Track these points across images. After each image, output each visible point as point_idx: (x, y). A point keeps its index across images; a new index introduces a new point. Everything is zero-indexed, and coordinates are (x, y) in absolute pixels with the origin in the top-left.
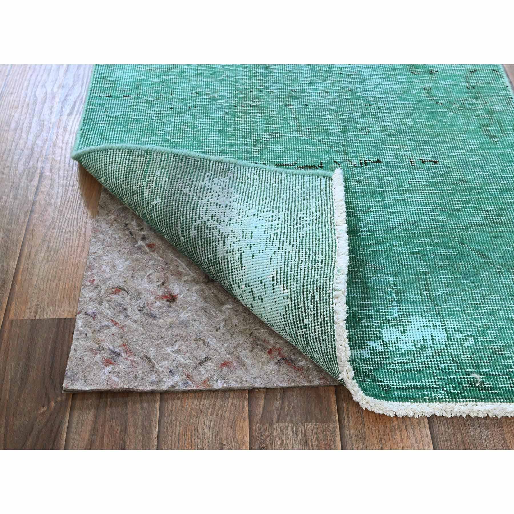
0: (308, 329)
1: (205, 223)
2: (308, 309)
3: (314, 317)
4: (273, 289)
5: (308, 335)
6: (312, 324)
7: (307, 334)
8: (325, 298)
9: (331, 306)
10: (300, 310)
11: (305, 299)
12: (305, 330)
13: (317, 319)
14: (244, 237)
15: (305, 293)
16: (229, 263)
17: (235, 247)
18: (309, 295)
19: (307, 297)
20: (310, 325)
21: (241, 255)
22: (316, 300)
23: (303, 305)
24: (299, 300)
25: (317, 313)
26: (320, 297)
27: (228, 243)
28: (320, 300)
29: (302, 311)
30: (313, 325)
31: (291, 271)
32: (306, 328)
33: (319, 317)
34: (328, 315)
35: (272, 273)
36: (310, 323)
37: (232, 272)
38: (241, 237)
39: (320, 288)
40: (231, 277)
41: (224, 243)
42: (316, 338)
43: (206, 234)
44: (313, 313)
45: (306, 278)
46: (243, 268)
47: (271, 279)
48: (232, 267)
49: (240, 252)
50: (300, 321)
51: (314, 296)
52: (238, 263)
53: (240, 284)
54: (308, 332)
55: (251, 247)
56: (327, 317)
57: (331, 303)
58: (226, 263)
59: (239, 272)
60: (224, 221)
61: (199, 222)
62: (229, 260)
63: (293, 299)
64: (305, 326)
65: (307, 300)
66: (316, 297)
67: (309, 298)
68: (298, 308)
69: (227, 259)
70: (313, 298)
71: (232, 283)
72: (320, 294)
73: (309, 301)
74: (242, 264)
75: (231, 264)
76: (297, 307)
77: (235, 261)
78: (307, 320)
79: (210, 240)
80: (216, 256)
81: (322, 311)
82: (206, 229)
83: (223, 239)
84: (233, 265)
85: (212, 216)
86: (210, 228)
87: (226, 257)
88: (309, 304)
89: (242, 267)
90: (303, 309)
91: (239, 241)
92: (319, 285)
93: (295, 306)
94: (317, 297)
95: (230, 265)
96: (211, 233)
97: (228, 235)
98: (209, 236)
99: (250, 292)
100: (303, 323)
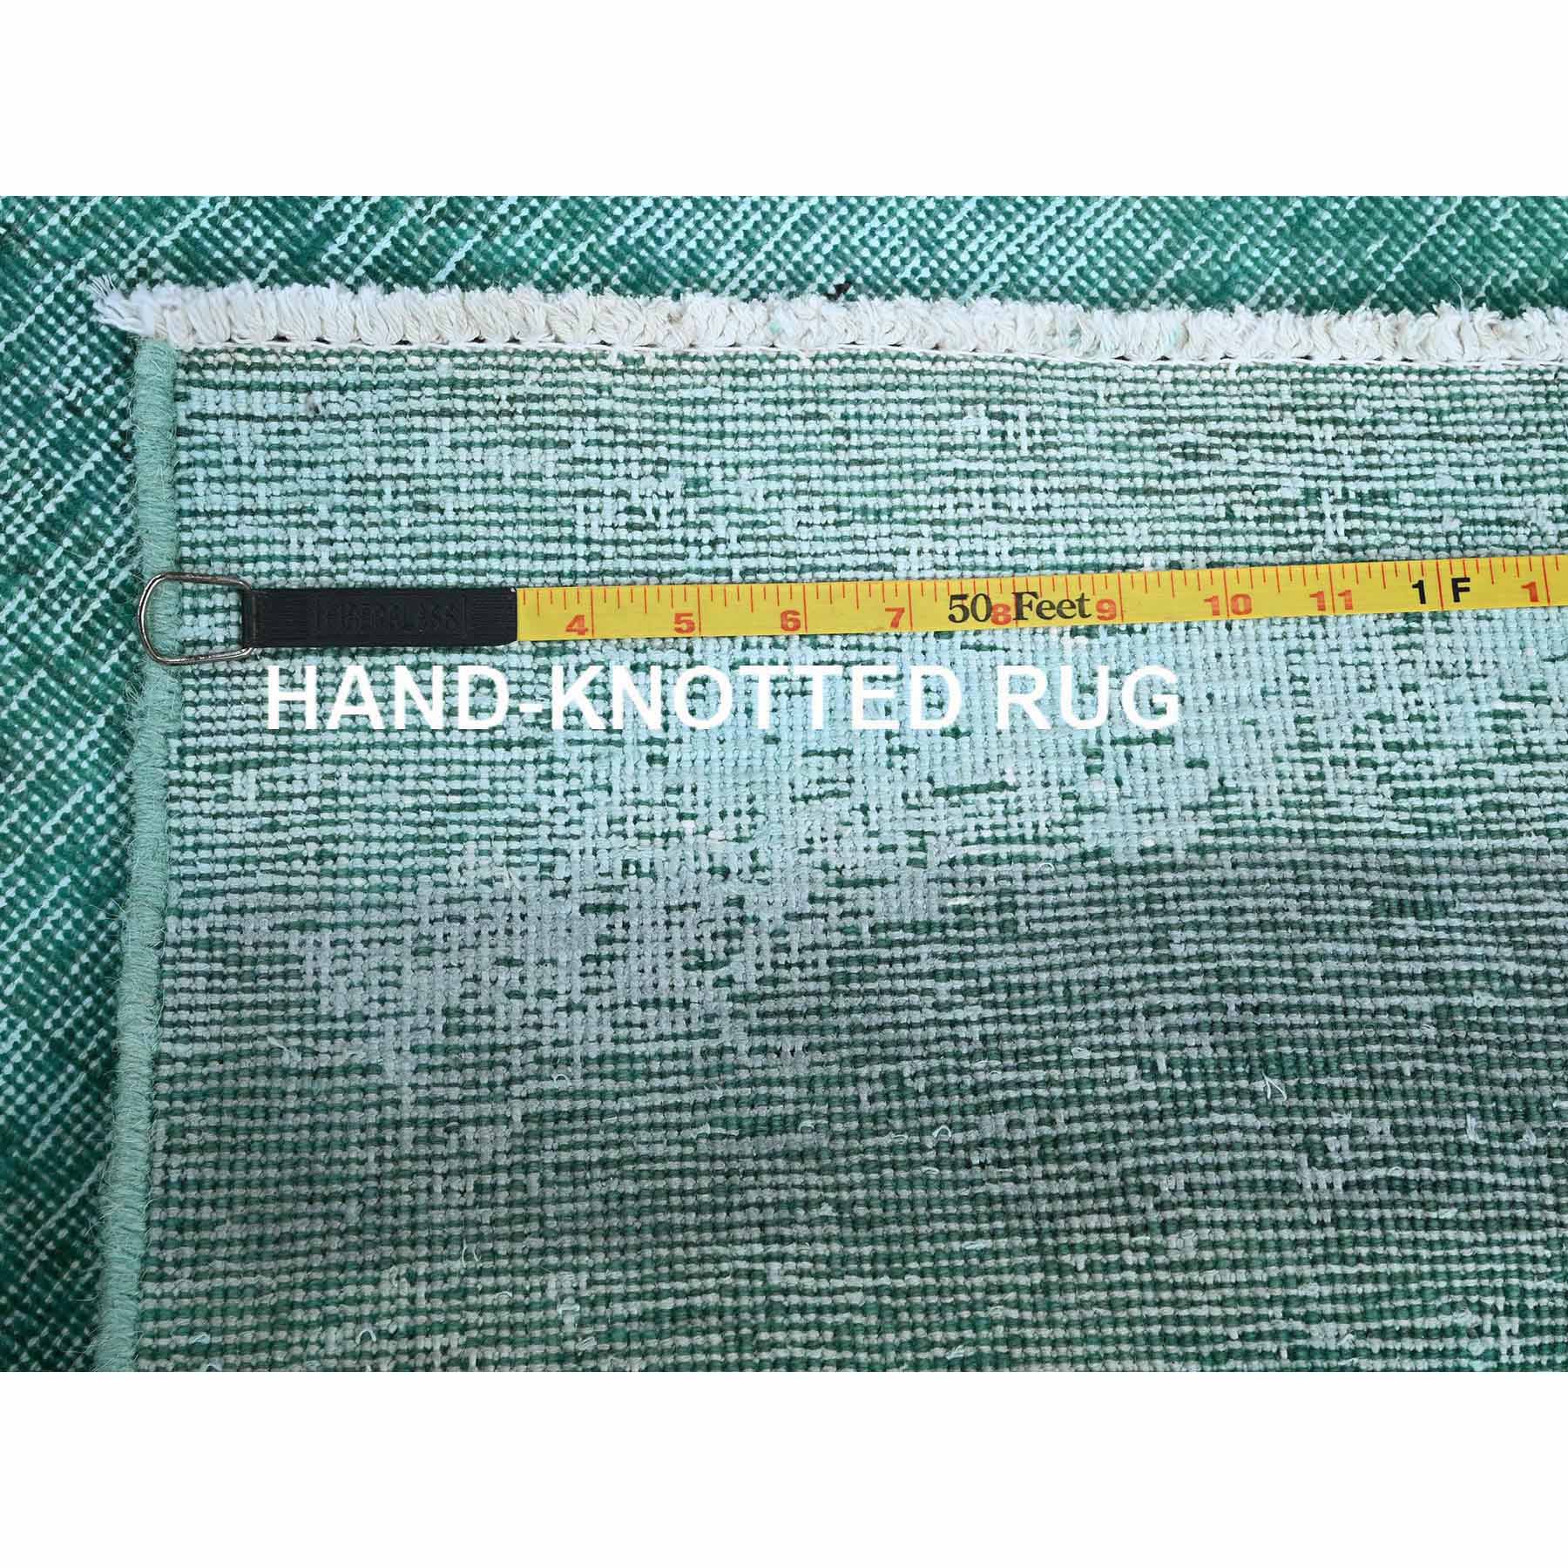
0: (1323, 484)
1: (746, 998)
2: (1238, 473)
3: (1276, 450)
4: (1130, 630)
5: (1351, 486)
6: (1303, 463)
7: (1345, 492)
8: (1198, 401)
9: (1232, 375)
10: (1238, 510)
11: (1193, 483)
12: (1325, 496)
13: (1286, 437)
14: (845, 788)
15: (1167, 484)
16: (974, 851)
17: (894, 826)
18: (1179, 465)
19: (1186, 475)
20: (1310, 471)
21: (947, 793)
22: (1203, 439)
23: (1221, 497)
24: (1199, 512)
25: (1261, 435)
26: (1193, 420)
27: (874, 865)
28: (1204, 420)
29: (1246, 502)
30: (1308, 457)
31: (1053, 551)
32: (1318, 492)
33: (1279, 428)
34: (1273, 387)
35: (1054, 637)
36: (1298, 471)
37: (1023, 840)
38: (845, 803)
39: (1151, 420)
40: (1045, 850)
41: (869, 883)
42: (1366, 452)
43: (812, 986)
44: (1257, 454)
45: (1096, 481)
46: (1010, 780)
47: (1082, 640)
48: (996, 841)
49: (927, 800)
50: (1284, 518)
51: (1184, 445)
52: (986, 808)
53: (1085, 802)
54: (1338, 486)
55: (904, 751)
56: (1277, 394)
57: (1219, 375)
58: (977, 869)
59: (1026, 804)
60: (740, 902)
61: (733, 1035)
62: (960, 853)
63: (1187, 540)
64: (1312, 496)
65: (1198, 475)
66: (1191, 438)
67: (1191, 466)
68: (1230, 516)
69: (952, 863)
70: (1190, 452)
71: (1074, 848)
72: (1181, 421)
73: (1204, 466)
74: (989, 788)
75: (981, 841)
76: (1225, 525)
77: (972, 822)
78: (1285, 481)
79: (846, 962)
80: (929, 926)
81: (1251, 413)
82: (782, 988)
83: (849, 892)
84: (987, 834)
85: (702, 966)
86: (775, 965)
87: (947, 872)
88: (1216, 466)
89: (1003, 786)
90: (1235, 496)
91: (864, 809)
92: (1134, 426)
93: (1218, 533)
94: (1190, 433)
95: (988, 850)
96: (809, 957)
97: (825, 868)
98: (824, 970)
99: (1129, 756)
100: (1296, 504)
